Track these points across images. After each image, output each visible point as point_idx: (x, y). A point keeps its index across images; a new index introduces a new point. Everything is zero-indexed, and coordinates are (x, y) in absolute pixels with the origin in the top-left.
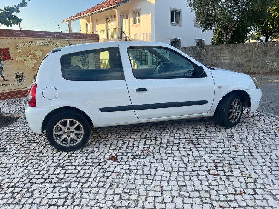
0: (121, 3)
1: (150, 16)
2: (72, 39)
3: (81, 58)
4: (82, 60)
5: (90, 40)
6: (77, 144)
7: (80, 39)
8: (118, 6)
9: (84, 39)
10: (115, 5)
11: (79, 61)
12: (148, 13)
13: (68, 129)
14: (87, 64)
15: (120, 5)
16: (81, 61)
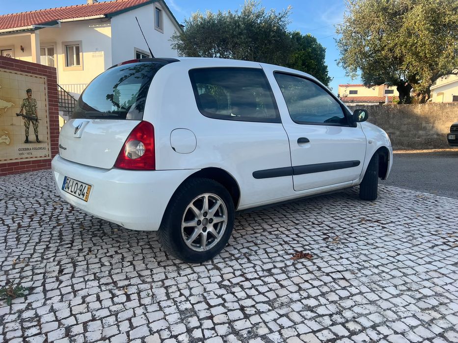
0: (42, 24)
1: (101, 56)
2: (6, 70)
3: (22, 110)
4: (24, 114)
5: (40, 76)
6: (218, 243)
7: (21, 71)
8: (36, 29)
9: (30, 72)
10: (31, 27)
11: (18, 115)
12: (97, 50)
13: (205, 214)
14: (35, 122)
15: (40, 28)
16: (22, 115)
